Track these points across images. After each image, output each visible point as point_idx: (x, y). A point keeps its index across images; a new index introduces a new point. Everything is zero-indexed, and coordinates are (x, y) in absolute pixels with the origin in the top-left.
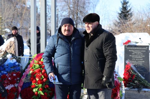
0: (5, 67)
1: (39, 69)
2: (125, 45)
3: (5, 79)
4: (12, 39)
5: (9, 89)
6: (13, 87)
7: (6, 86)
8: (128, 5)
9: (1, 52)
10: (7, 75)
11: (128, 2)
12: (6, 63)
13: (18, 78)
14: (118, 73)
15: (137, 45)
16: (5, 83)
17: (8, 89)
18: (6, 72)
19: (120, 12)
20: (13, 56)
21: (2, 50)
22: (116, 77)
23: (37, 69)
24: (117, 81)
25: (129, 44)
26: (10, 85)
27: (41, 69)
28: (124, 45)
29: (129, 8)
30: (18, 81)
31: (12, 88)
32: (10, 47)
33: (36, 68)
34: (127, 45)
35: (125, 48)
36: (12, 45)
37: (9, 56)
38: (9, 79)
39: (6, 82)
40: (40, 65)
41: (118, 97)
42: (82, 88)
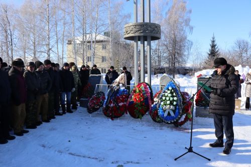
2: (198, 77)
3: (118, 99)
4: (123, 74)
5: (121, 105)
8: (216, 47)
10: (120, 97)
11: (216, 45)
13: (126, 99)
15: (206, 77)
16: (119, 102)
18: (119, 95)
19: (210, 53)
20: (123, 85)
25: (201, 77)
29: (217, 50)
30: (126, 101)
33: (137, 92)
35: (198, 80)
37: (121, 85)
38: (121, 99)
40: (139, 90)
42: (165, 105)
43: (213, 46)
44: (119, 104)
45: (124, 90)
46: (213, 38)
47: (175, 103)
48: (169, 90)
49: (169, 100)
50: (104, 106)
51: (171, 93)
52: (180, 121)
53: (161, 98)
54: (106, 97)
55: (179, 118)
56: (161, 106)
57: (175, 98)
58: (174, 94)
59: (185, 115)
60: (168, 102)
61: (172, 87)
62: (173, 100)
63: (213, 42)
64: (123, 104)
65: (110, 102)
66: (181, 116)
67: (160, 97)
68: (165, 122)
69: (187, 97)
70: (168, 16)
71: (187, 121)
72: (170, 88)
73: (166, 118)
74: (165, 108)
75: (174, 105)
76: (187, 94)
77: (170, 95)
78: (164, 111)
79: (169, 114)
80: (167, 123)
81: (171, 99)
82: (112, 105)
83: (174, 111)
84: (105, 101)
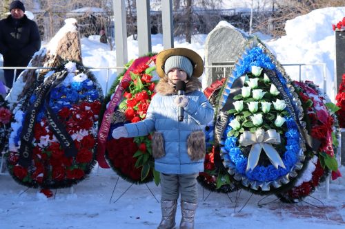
0: (65, 90)
1: (144, 91)
2: (337, 29)
3: (68, 119)
5: (78, 140)
6: (87, 134)
7: (72, 133)
9: (48, 59)
10: (72, 109)
12: (66, 82)
13: (96, 116)
14: (325, 93)
16: (70, 127)
17: (76, 140)
18: (69, 103)
20: (80, 66)
21: (51, 54)
22: (321, 104)
23: (138, 92)
24: (325, 110)
26: (81, 130)
27: (149, 91)
28: (334, 29)
30: (97, 123)
31: (85, 138)
32: (69, 46)
33: (137, 89)
34: (342, 30)
35: (338, 38)
36: (72, 41)
37: (70, 66)
38: (78, 116)
39: (71, 124)
40: (144, 83)
41: (329, 148)
42: (247, 129)
44: (74, 137)
45: (84, 83)
47: (280, 121)
48: (251, 76)
49: (259, 111)
50: (13, 147)
51: (262, 86)
52: (299, 183)
53: (228, 106)
54: (19, 115)
55: (300, 172)
56: (229, 134)
57: (279, 105)
58: (273, 90)
59: (315, 159)
60: (257, 119)
61: (262, 66)
62: (274, 112)
64: (85, 133)
65: (38, 132)
66: (305, 163)
67: (223, 101)
68: (249, 189)
69: (316, 98)
71: (323, 180)
72: (256, 70)
73: (255, 176)
74: (248, 138)
75: (277, 129)
76: (312, 88)
77: (258, 94)
78: (246, 151)
79: (264, 160)
80: (260, 192)
81: (266, 106)
82: (45, 141)
83: (281, 149)
84: (16, 126)
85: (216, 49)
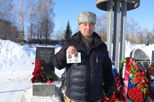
8: (70, 28)
11: (70, 27)
19: (66, 31)
29: (70, 30)
43: (68, 27)
46: (68, 22)
63: (68, 24)
70: (39, 5)
85: (136, 55)
